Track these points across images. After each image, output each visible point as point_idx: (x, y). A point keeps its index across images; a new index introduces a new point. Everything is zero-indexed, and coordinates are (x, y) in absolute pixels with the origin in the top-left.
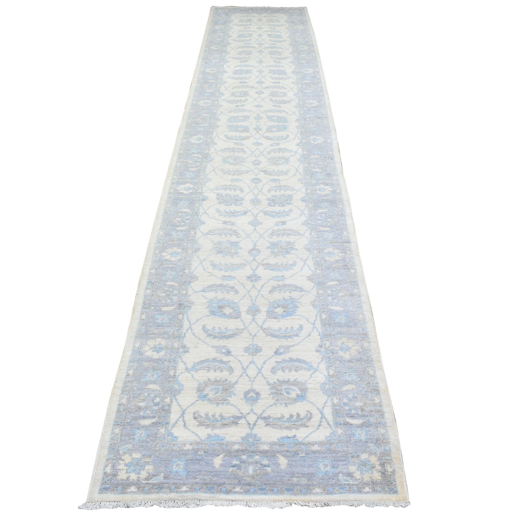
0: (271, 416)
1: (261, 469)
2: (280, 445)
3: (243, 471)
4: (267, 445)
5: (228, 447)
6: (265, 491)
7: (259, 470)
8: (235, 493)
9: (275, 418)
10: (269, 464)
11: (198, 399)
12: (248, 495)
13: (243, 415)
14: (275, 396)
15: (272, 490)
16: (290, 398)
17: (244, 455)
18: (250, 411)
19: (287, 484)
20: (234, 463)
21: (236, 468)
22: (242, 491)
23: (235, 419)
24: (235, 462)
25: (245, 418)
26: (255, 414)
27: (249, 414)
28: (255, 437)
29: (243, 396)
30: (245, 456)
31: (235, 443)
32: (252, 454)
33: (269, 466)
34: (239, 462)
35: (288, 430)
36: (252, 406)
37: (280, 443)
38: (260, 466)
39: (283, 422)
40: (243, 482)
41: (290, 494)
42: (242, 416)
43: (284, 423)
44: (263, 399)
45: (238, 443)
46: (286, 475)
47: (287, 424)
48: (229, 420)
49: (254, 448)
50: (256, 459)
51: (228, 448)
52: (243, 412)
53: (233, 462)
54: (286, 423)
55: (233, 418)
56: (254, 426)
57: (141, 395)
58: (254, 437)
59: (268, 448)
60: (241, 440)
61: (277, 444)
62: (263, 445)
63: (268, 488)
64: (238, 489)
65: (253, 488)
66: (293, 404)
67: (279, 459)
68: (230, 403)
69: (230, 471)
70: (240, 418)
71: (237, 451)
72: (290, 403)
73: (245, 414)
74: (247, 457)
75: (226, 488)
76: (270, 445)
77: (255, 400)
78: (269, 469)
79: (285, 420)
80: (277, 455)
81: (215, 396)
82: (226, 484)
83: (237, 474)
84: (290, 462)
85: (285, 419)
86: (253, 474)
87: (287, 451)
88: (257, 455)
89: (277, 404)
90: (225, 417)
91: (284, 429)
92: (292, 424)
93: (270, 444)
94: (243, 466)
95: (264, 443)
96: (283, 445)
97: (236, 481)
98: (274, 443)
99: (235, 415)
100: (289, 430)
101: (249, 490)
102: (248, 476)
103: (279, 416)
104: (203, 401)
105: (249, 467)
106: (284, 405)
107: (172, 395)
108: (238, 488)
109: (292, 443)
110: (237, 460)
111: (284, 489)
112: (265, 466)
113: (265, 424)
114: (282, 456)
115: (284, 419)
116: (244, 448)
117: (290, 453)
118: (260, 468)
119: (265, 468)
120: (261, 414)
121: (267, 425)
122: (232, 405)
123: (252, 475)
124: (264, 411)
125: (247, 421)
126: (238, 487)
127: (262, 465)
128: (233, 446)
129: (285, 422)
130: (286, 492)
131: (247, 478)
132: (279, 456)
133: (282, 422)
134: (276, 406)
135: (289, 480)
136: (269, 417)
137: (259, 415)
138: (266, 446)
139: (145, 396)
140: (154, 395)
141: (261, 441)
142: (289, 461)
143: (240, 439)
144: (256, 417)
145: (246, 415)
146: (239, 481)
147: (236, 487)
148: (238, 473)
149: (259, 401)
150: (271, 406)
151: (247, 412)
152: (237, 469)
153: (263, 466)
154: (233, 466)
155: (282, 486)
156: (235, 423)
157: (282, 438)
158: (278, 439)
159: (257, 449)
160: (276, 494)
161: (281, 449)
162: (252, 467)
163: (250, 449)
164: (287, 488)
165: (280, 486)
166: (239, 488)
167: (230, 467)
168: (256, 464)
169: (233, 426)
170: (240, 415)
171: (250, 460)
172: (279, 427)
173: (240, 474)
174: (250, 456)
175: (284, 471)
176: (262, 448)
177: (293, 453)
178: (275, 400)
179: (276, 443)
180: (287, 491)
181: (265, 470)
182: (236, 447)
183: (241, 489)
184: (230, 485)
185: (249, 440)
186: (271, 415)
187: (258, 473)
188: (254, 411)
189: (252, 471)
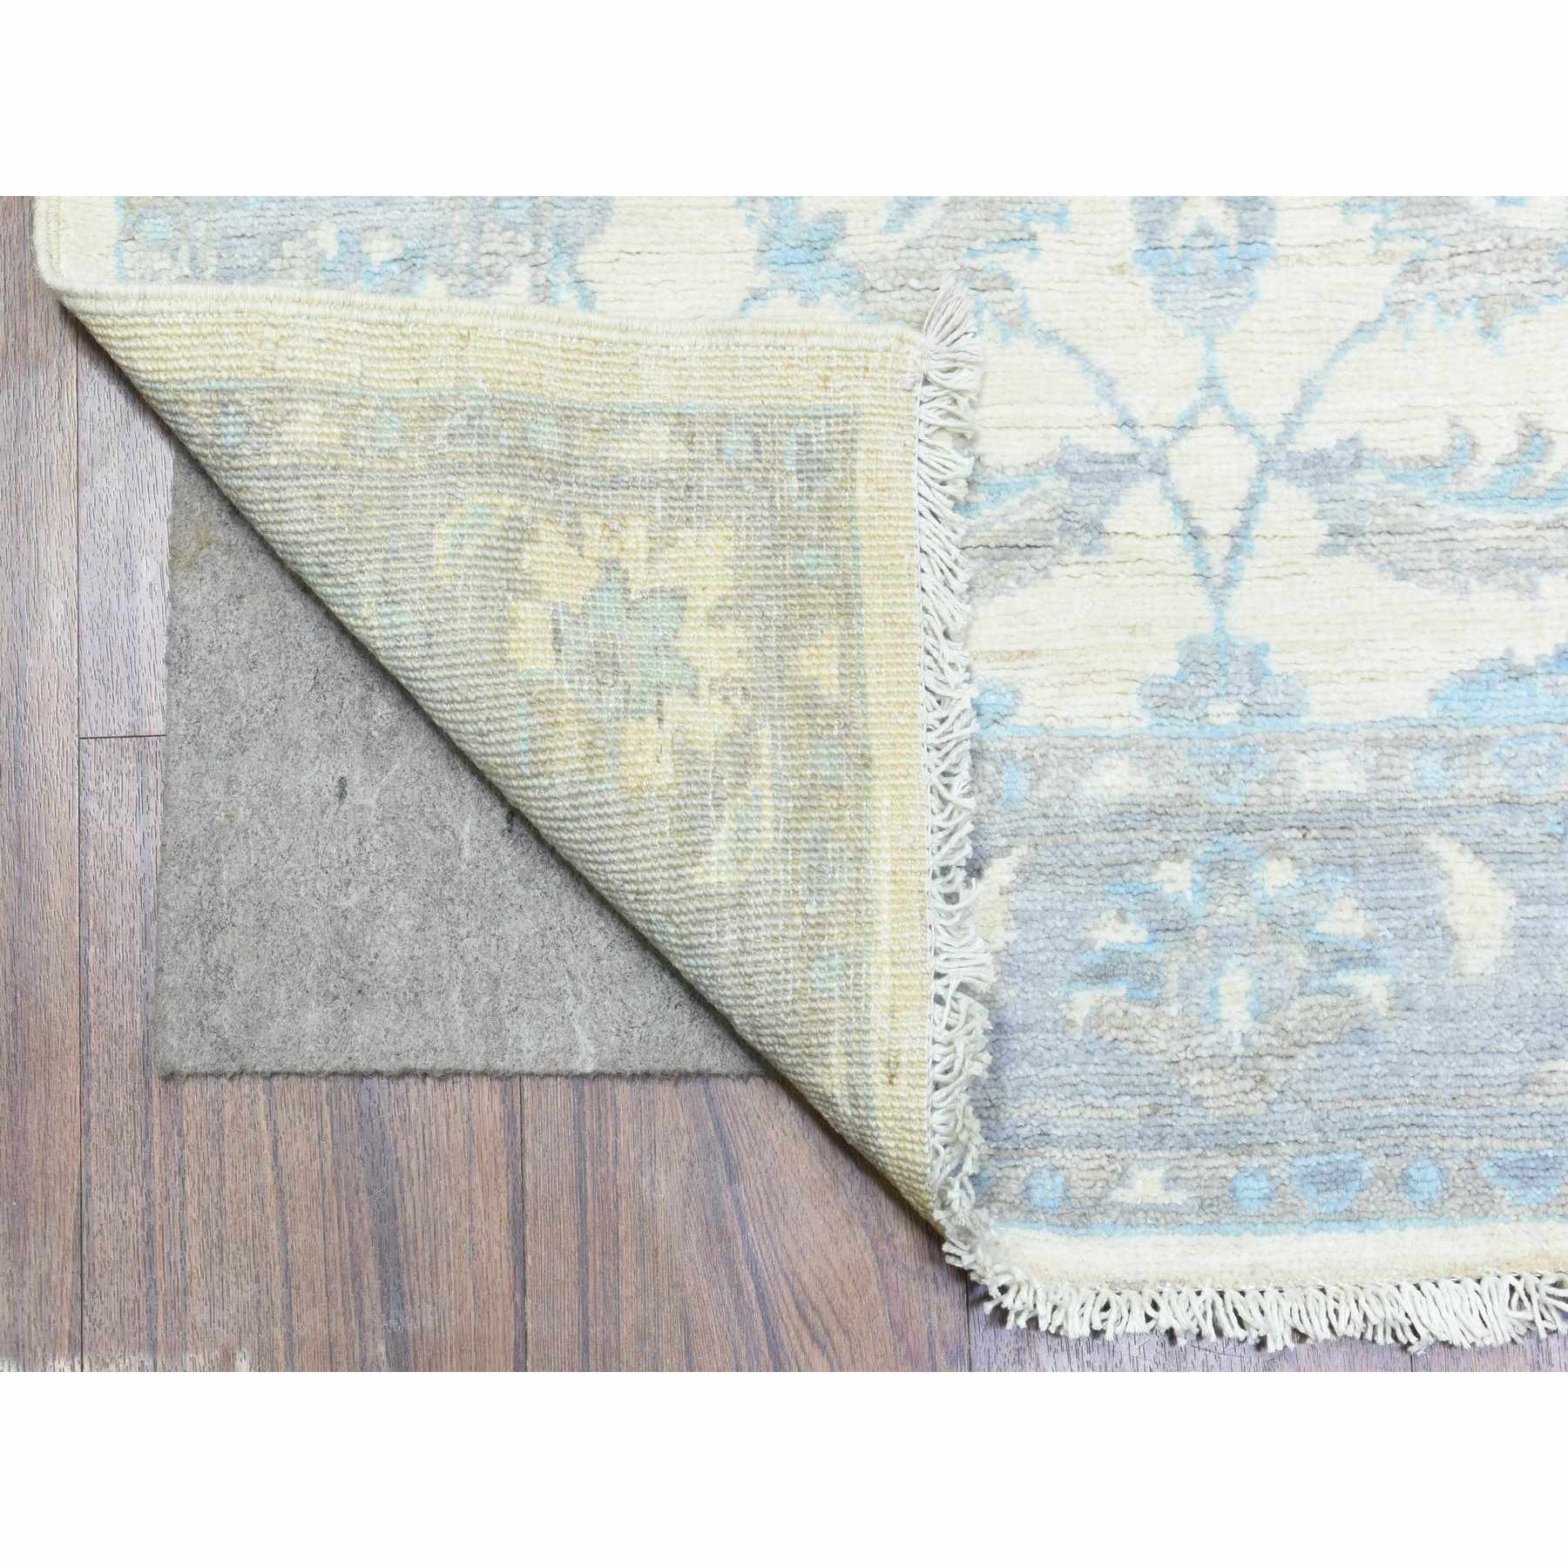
0: (1368, 444)
1: (1315, 983)
2: (1452, 753)
3: (1173, 1010)
4: (1348, 750)
5: (1046, 782)
6: (1351, 1195)
7: (1302, 994)
8: (1131, 1217)
9: (1406, 460)
10: (1369, 938)
11: (762, 279)
12: (1226, 1234)
13: (1145, 443)
14: (1392, 226)
15: (1405, 1181)
16: (1518, 241)
17: (1177, 853)
18: (1198, 395)
19: (1514, 1122)
20: (1101, 944)
21: (1120, 989)
22: (1179, 1197)
23: (1078, 488)
24: (1114, 938)
25: (1164, 474)
26: (1241, 425)
27: (1184, 427)
28: (1257, 683)
29: (1130, 228)
30: (1187, 863)
31: (1099, 746)
32: (1237, 844)
33: (1369, 960)
34: (1143, 935)
35: (1512, 594)
36: (1211, 344)
37: (1450, 733)
38: (1301, 960)
39: (1462, 498)
40: (1186, 1120)
41: (1540, 1212)
42: (1133, 458)
43: (1472, 514)
44: (1300, 260)
45: (1128, 744)
46: (1507, 1034)
47: (1497, 523)
48: (1031, 499)
49: (1246, 789)
50: (1271, 893)
51: (1044, 793)
52: (1139, 413)
53: (1095, 934)
54: (1492, 515)
55: (1065, 483)
56: (1236, 550)
57: (287, 248)
58: (1248, 687)
59: (1355, 777)
60: (1147, 720)
61: (1423, 746)
62: (1323, 755)
63: (1368, 1167)
64: (1146, 1185)
65: (1261, 1168)
66: (1546, 309)
67: (1442, 886)
68: (1024, 310)
69: (1079, 1015)
70: (1118, 477)
71: (1122, 818)
72: (1519, 302)
73: (1154, 435)
74: (1198, 878)
75: (1059, 1179)
76: (1371, 755)
77: (1231, 274)
78: (1371, 986)
79: (1478, 487)
80: (1433, 842)
81: (900, 239)
82: (1057, 1143)
83: (1132, 1046)
84: (1531, 911)
85: (1484, 470)
86: (1255, 1039)
87: (1508, 802)
88: (1276, 850)
89: (1410, 308)
90: (1003, 470)
91: (1474, 584)
92: (1538, 518)
93: (1376, 743)
94: (1174, 964)
95: (1331, 739)
96: (1480, 741)
97: (1131, 1110)
98: (1405, 732)
99: (1080, 450)
100: (1516, 586)
101: (1233, 1190)
102: (1217, 1061)
103: (1435, 442)
104: (804, 303)
105: (1218, 971)
106: (1469, 320)
107: (547, 244)
108: (1145, 1172)
109: (1547, 728)
110: (1122, 916)
111: (1486, 1170)
112: (1345, 958)
113: (1322, 527)
114: (1470, 856)
115: (1479, 474)
116: (1169, 788)
117: (1526, 819)
118: (1303, 981)
119: (1343, 978)
120: (1291, 423)
121: (1343, 536)
122: (1049, 336)
123: (1246, 1044)
124: (1309, 392)
125: (1182, 507)
126: (1149, 1164)
127: (1316, 947)
128: (1084, 771)
129: (1476, 498)
130: (1508, 1196)
131: (1207, 1076)
132: (1448, 852)
133: (1461, 509)
134: (1408, 336)
135: (1525, 1085)
136: (1349, 455)
137: (1271, 433)
138: (1344, 765)
139: (322, 255)
140: (399, 252)
141: (1304, 720)
142: (1524, 898)
143: (1133, 704)
144: (1251, 460)
145: (1164, 443)
146: (1156, 1109)
147: (1133, 1169)
148: (1138, 1032)
149: (1266, 280)
150: (1364, 330)
151: (1174, 409)
152: (1131, 999)
153: (1327, 958)
154: (1101, 975)
155: (1475, 1143)
156: (1086, 528)
157: (1468, 681)
158: (1433, 695)
159: (1277, 790)
160: (1432, 1211)
161: (1462, 784)
162: (1242, 972)
163: (1219, 798)
164: (1512, 1157)
165: (1464, 1145)
166: (1159, 1173)
167: (1080, 985)
168: (1271, 948)
169: (1066, 559)
170: (1117, 443)
171: (1232, 909)
172: (1435, 554)
173: (1159, 1040)
174: (1218, 867)
175: (1490, 1001)
176: (1310, 786)
177: (1553, 819)
178: (1396, 269)
179: (1416, 733)
180: (1515, 1183)
181: (1345, 992)
182: (1108, 778)
183: (1171, 1181)
184: (1087, 1154)
185: (1210, 710)
186: (1374, 437)
187: (1289, 1026)
188: (1232, 401)
189: (1247, 1016)
